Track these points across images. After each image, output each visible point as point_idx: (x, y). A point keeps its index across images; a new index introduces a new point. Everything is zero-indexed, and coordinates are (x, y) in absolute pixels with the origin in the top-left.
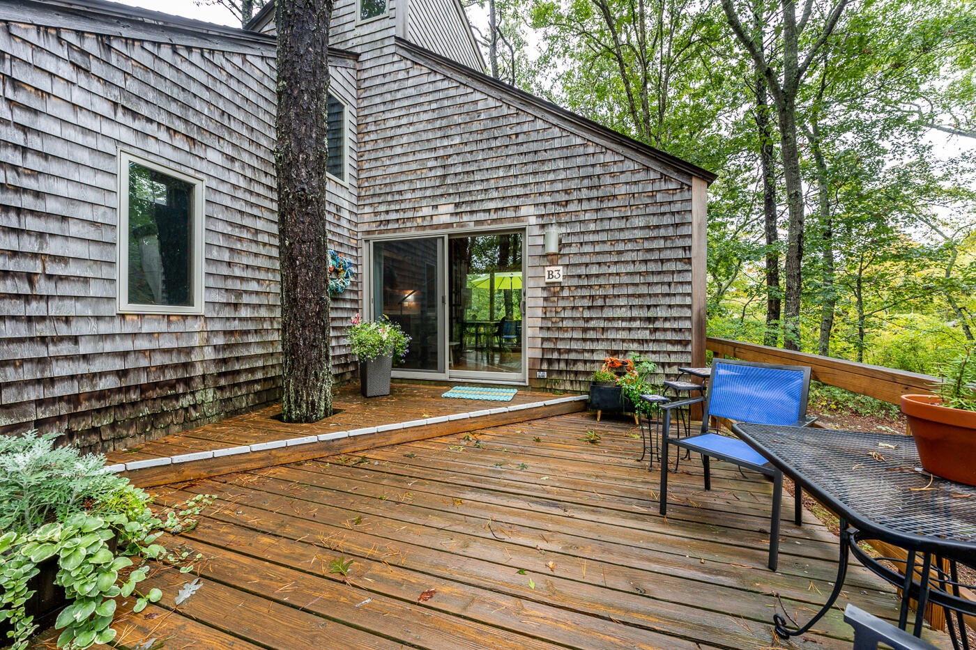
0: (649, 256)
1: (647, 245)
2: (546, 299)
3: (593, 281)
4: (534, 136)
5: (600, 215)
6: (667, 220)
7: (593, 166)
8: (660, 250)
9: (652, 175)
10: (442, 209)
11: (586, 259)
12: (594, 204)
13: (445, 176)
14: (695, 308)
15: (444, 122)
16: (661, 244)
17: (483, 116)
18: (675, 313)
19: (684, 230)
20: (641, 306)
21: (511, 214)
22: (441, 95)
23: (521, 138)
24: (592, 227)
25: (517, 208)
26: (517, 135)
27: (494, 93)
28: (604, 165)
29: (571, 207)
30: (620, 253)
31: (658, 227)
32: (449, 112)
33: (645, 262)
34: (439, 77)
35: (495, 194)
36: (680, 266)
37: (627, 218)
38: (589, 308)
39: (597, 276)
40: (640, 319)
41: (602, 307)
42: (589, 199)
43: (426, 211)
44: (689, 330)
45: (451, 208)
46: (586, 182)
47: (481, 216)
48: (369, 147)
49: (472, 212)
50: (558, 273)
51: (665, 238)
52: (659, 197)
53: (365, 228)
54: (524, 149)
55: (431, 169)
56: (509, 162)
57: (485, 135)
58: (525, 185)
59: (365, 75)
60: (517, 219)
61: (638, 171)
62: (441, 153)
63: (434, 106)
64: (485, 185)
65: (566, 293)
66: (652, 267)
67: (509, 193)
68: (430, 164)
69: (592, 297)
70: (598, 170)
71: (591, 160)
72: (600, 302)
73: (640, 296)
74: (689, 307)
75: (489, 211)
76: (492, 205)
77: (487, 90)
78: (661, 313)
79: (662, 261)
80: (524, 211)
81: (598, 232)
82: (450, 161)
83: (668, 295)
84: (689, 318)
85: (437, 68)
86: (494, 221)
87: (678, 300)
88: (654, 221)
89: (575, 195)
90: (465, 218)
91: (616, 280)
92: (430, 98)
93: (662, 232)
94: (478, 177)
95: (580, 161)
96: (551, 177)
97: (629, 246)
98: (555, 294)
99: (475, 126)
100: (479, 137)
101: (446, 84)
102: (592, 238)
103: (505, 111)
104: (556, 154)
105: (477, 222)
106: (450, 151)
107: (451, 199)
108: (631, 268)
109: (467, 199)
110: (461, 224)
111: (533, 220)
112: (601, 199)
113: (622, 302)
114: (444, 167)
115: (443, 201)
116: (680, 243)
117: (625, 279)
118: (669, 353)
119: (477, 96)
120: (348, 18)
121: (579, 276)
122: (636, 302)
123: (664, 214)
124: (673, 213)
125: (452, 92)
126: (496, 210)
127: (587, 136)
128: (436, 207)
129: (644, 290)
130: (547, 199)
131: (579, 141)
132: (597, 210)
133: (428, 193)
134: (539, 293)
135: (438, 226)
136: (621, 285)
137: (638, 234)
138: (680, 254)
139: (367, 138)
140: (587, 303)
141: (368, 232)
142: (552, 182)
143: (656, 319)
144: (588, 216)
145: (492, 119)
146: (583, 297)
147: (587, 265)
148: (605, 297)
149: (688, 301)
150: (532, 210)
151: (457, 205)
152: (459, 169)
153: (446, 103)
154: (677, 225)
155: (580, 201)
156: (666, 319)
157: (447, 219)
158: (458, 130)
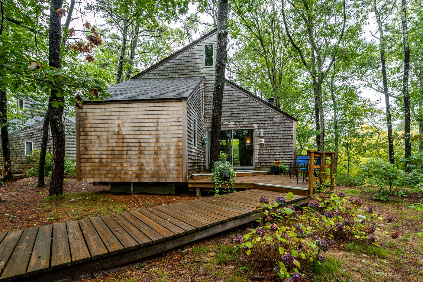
0: (284, 137)
1: (283, 135)
2: (259, 147)
3: (271, 143)
4: (256, 106)
5: (273, 127)
6: (288, 129)
7: (271, 115)
9: (284, 119)
10: (231, 123)
11: (270, 138)
12: (271, 125)
13: (232, 114)
14: (294, 149)
15: (232, 100)
16: (287, 135)
17: (242, 99)
18: (289, 151)
19: (291, 132)
20: (282, 149)
21: (250, 125)
22: (231, 92)
23: (253, 106)
24: (271, 130)
25: (252, 124)
26: (252, 105)
27: (246, 94)
28: (274, 115)
29: (265, 125)
30: (277, 136)
31: (286, 131)
32: (233, 97)
33: (283, 139)
34: (230, 87)
35: (246, 120)
36: (290, 140)
37: (279, 128)
38: (270, 149)
39: (272, 142)
40: (282, 152)
41: (273, 149)
42: (270, 123)
43: (226, 123)
44: (293, 154)
45: (234, 123)
46: (269, 119)
47: (242, 126)
48: (208, 103)
49: (240, 124)
50: (262, 141)
51: (287, 133)
52: (286, 124)
53: (207, 127)
54: (254, 109)
55: (228, 112)
56: (250, 112)
57: (243, 104)
58: (254, 118)
59: (207, 83)
60: (252, 127)
61: (281, 117)
62: (231, 108)
63: (229, 95)
64: (243, 117)
65: (264, 146)
66: (285, 140)
67: (250, 120)
68: (227, 110)
69: (271, 147)
70: (272, 116)
71: (270, 114)
72: (273, 148)
73: (282, 147)
74: (293, 149)
75: (244, 124)
76: (245, 123)
77: (244, 93)
78: (287, 151)
79: (287, 139)
80: (254, 125)
81: (272, 131)
82: (233, 110)
83: (288, 146)
84: (292, 152)
85: (230, 84)
86: (246, 127)
87: (290, 148)
88: (285, 129)
89: (267, 122)
90: (238, 126)
91: (277, 143)
92: (228, 92)
93: (287, 132)
94: (241, 115)
95: (268, 114)
96: (261, 117)
97: (279, 135)
98: (262, 146)
99: (240, 102)
100: (242, 105)
101: (232, 89)
102: (271, 132)
103: (249, 99)
104: (262, 111)
105: (241, 127)
106: (233, 108)
107: (234, 120)
108: (280, 140)
109: (238, 121)
110: (236, 127)
111: (256, 127)
112: (273, 123)
113: (278, 148)
114: (232, 111)
115: (231, 121)
116: (291, 135)
117: (279, 143)
118: (288, 160)
119: (241, 94)
120: (201, 65)
121: (268, 142)
122: (281, 148)
123: (287, 128)
125: (234, 92)
126: (247, 124)
127: (270, 108)
128: (229, 122)
129: (283, 145)
130: (260, 122)
131: (268, 109)
132: (272, 126)
133: (227, 118)
134: (258, 146)
135: (230, 127)
136: (278, 144)
137: (282, 132)
138: (291, 137)
139: (207, 101)
140: (270, 148)
141: (208, 128)
142: (261, 118)
143: (286, 152)
144: (270, 127)
145: (245, 100)
146: (269, 147)
147: (270, 139)
148: (274, 147)
149: (292, 148)
150: (256, 125)
151: (235, 122)
152: (236, 113)
153: (232, 94)
154: (290, 131)
155: (268, 123)
156: (288, 152)
157: (232, 126)
158: (236, 102)
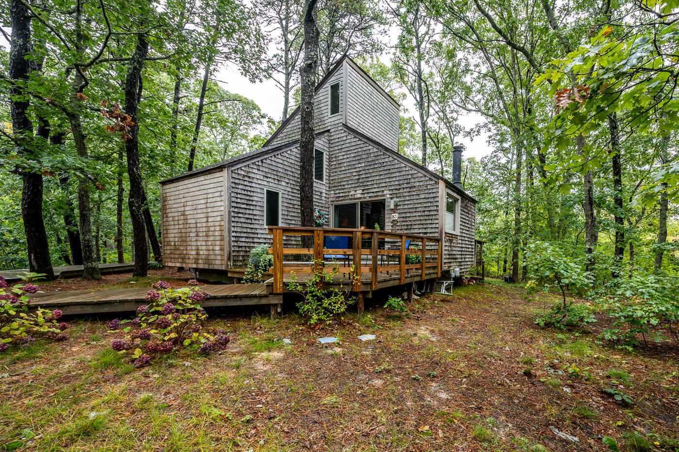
0: (425, 209)
1: (425, 205)
2: (392, 226)
3: (408, 219)
4: (389, 163)
5: (410, 194)
6: (431, 195)
7: (408, 175)
8: (429, 207)
9: (427, 179)
10: (358, 192)
11: (405, 211)
12: (408, 190)
13: (359, 179)
14: (439, 228)
15: (359, 158)
16: (429, 204)
17: (372, 155)
18: (433, 230)
19: (437, 199)
20: (423, 228)
21: (380, 194)
22: (358, 147)
23: (385, 164)
24: (407, 198)
25: (383, 191)
26: (383, 163)
27: (376, 146)
28: (412, 174)
29: (401, 191)
30: (416, 208)
31: (428, 198)
32: (361, 153)
33: (424, 211)
34: (358, 139)
35: (376, 186)
36: (435, 213)
37: (419, 195)
38: (406, 229)
39: (409, 217)
40: (422, 233)
41: (410, 229)
42: (407, 188)
43: (352, 193)
45: (361, 192)
46: (406, 181)
47: (371, 195)
48: (333, 167)
49: (368, 193)
50: (396, 216)
51: (431, 202)
52: (429, 187)
53: (331, 199)
54: (385, 168)
55: (354, 176)
56: (381, 173)
57: (373, 163)
58: (386, 182)
59: (332, 138)
60: (383, 195)
61: (422, 177)
62: (358, 170)
63: (356, 151)
64: (372, 183)
65: (398, 224)
66: (426, 213)
67: (380, 185)
68: (354, 174)
69: (407, 225)
70: (410, 177)
71: (407, 173)
72: (409, 227)
73: (422, 224)
74: (438, 228)
75: (373, 192)
76: (375, 190)
77: (373, 145)
78: (429, 231)
79: (430, 211)
80: (385, 192)
81: (409, 200)
82: (361, 173)
83: (431, 224)
84: (437, 232)
85: (357, 136)
86: (375, 196)
87: (434, 226)
88: (427, 196)
89: (402, 186)
90: (366, 195)
91: (415, 218)
92: (354, 148)
93: (430, 200)
94: (370, 179)
95: (404, 173)
96: (394, 179)
97: (419, 206)
98: (395, 224)
99: (370, 159)
100: (371, 163)
101: (360, 142)
102: (407, 203)
103: (380, 153)
104: (396, 170)
105: (370, 197)
106: (361, 169)
107: (361, 188)
108: (420, 214)
109: (366, 188)
110: (364, 198)
111: (388, 196)
112: (410, 188)
113: (416, 227)
114: (359, 175)
115: (358, 189)
116: (435, 204)
117: (418, 218)
118: (431, 245)
119: (370, 147)
120: (326, 114)
121: (403, 217)
122: (421, 226)
123: (430, 193)
124: (433, 193)
125: (362, 146)
126: (376, 192)
127: (406, 163)
128: (356, 191)
129: (424, 222)
130: (393, 188)
131: (403, 165)
132: (409, 192)
133: (353, 186)
134: (390, 224)
135: (356, 199)
136: (416, 220)
137: (422, 201)
138: (435, 208)
139: (332, 164)
140: (405, 227)
141: (333, 201)
142: (395, 181)
143: (427, 233)
144: (406, 194)
145: (375, 156)
146: (404, 225)
147: (406, 213)
148: (411, 225)
149: (437, 226)
150: (388, 192)
151: (363, 190)
152: (364, 176)
153: (360, 150)
154: (434, 197)
155: (404, 188)
156: (431, 233)
157: (359, 196)
158: (363, 161)
